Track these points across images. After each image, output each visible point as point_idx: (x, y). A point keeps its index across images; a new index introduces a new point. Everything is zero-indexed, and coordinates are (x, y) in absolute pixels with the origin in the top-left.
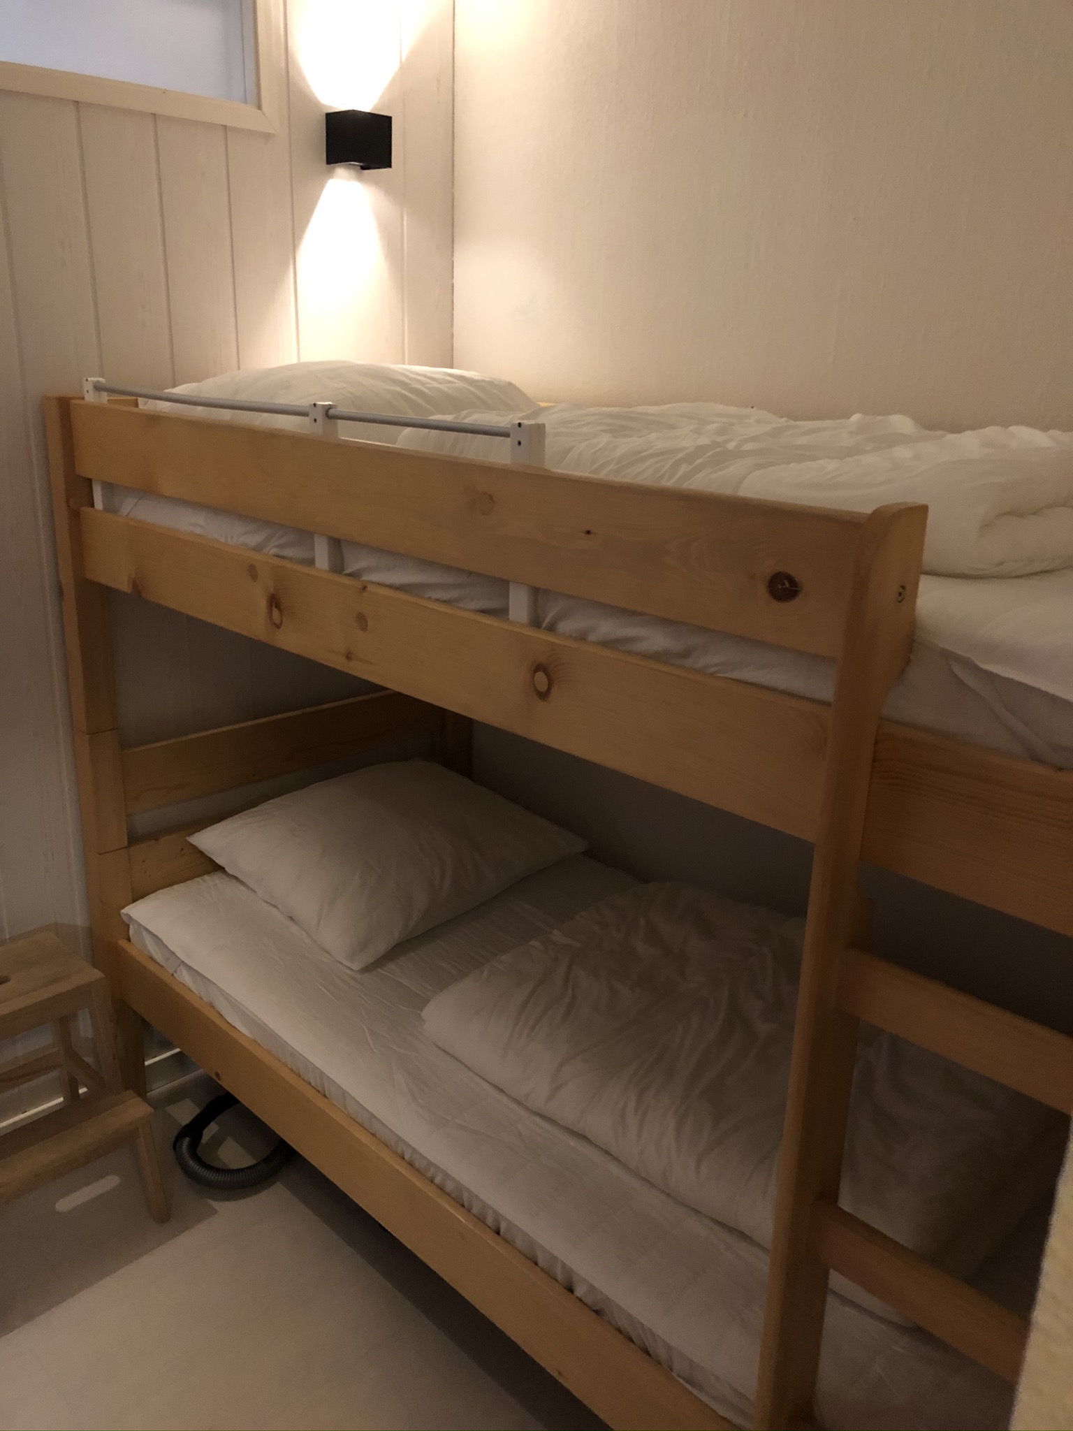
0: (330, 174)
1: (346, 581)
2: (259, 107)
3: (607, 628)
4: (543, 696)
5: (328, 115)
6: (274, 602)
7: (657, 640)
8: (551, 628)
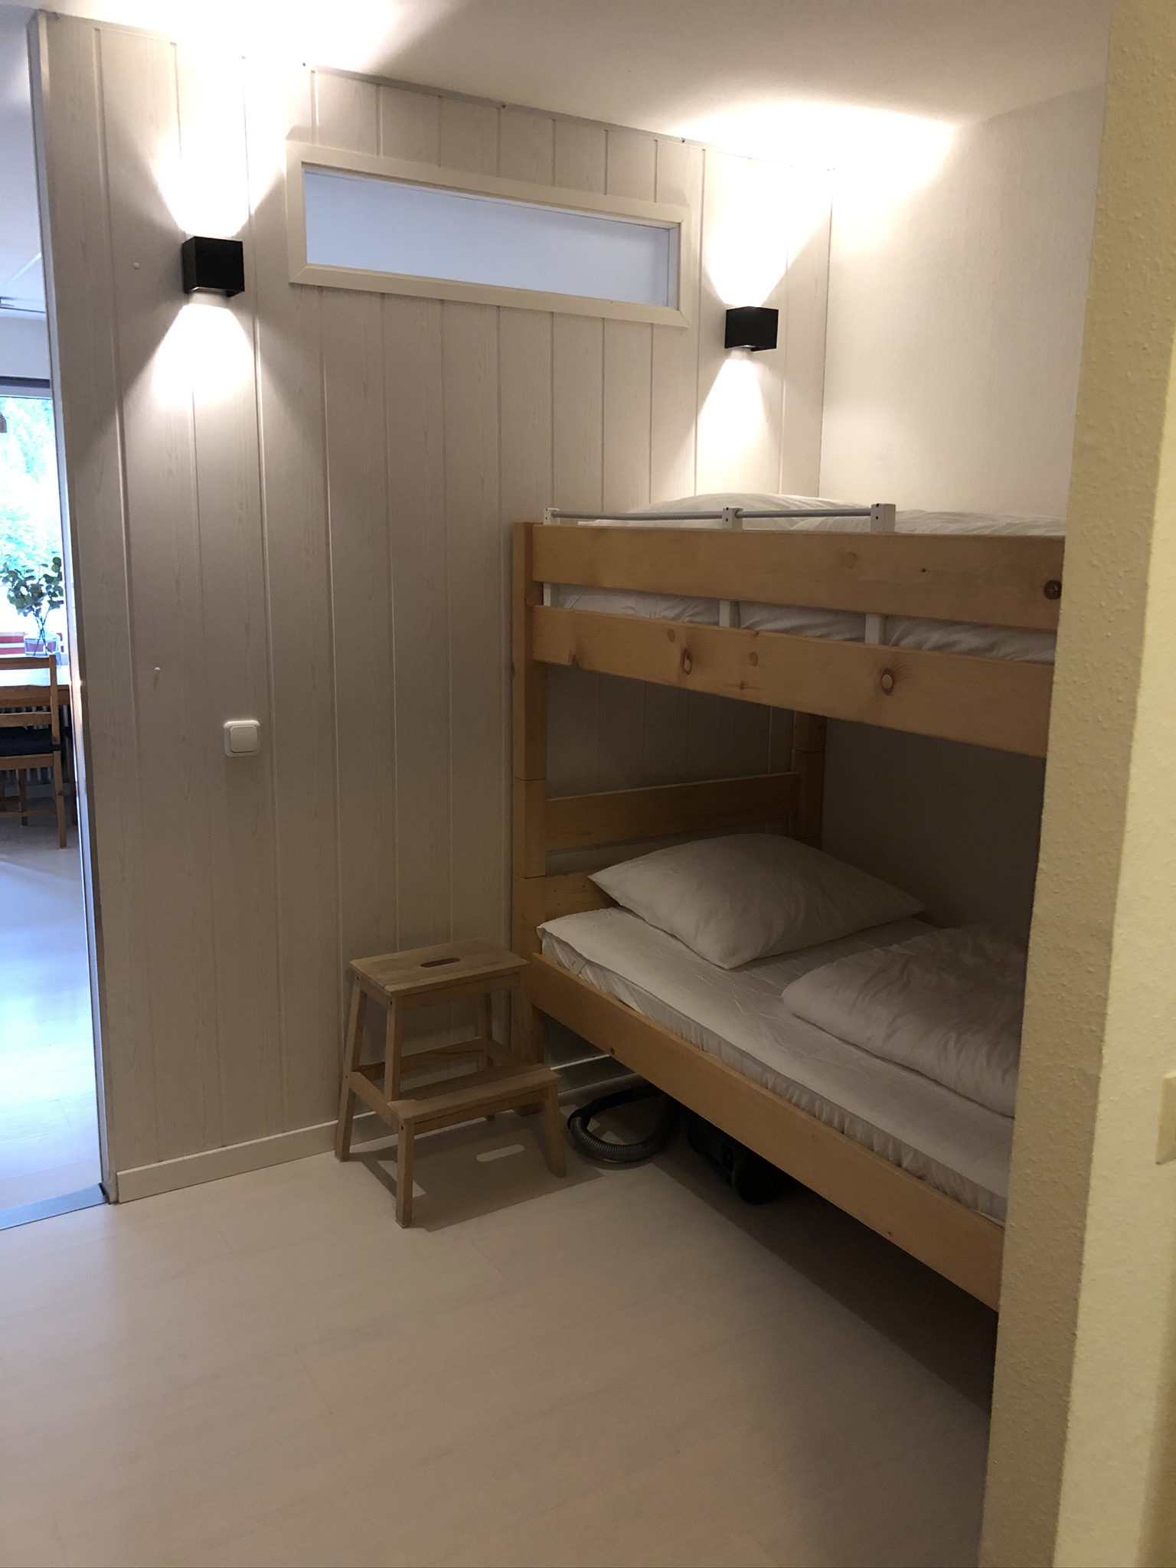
0: (727, 355)
1: (744, 631)
2: (678, 309)
3: (936, 637)
4: (888, 691)
5: (728, 311)
6: (687, 655)
7: (970, 640)
8: (896, 644)
